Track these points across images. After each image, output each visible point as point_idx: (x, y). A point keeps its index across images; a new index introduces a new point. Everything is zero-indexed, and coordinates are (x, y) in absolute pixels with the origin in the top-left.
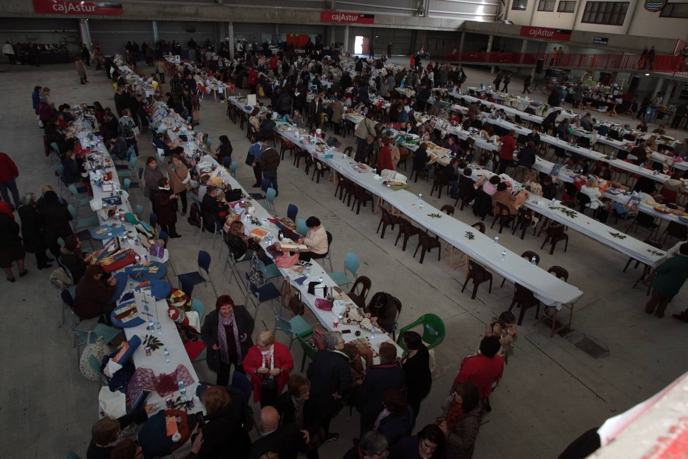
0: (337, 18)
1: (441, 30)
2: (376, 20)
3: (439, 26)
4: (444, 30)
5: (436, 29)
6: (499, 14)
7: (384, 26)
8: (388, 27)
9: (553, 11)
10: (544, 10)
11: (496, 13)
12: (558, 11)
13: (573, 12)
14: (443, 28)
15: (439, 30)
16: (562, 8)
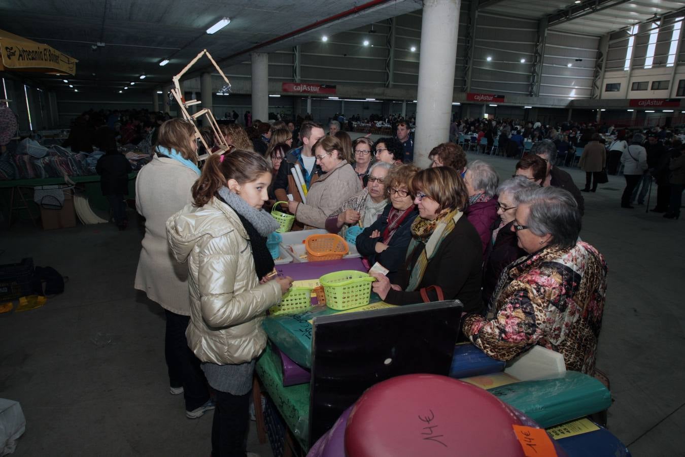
0: (478, 98)
1: (554, 107)
2: (506, 100)
3: (552, 104)
4: (556, 107)
5: (550, 107)
6: (593, 95)
7: (511, 104)
8: (514, 105)
9: (647, 90)
10: (637, 90)
11: (591, 95)
12: (652, 89)
13: (667, 89)
14: (555, 105)
15: (552, 107)
16: (655, 87)
